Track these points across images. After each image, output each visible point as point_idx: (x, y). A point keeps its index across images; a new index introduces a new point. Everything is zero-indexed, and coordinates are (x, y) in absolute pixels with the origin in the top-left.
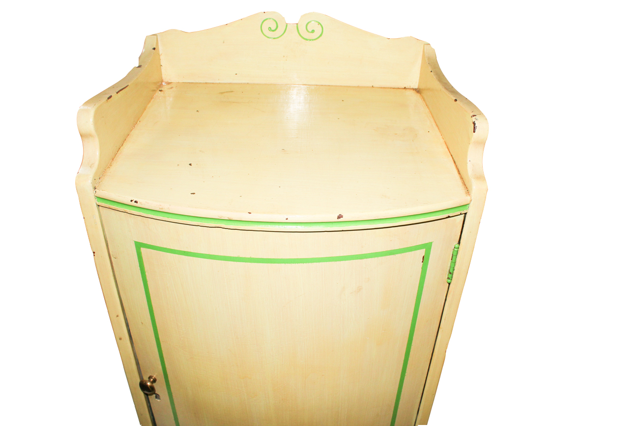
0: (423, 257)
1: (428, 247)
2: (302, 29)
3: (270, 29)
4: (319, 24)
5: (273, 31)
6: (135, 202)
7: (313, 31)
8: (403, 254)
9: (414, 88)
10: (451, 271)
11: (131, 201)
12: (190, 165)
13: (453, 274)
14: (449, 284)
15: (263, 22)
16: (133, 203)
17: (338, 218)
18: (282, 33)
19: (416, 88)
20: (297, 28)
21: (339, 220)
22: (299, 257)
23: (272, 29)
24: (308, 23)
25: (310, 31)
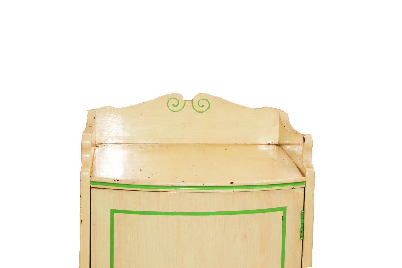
0: (282, 217)
1: (284, 209)
2: (195, 104)
3: (173, 105)
4: (207, 101)
5: (176, 106)
6: (117, 180)
7: (203, 106)
8: (269, 213)
9: (276, 144)
10: (302, 230)
11: (115, 180)
12: (141, 170)
13: (303, 232)
14: (303, 240)
15: (169, 101)
16: (116, 182)
17: (231, 184)
18: (182, 108)
19: (277, 144)
20: (192, 104)
21: (232, 185)
22: (209, 211)
23: (175, 105)
24: (200, 100)
25: (201, 106)
